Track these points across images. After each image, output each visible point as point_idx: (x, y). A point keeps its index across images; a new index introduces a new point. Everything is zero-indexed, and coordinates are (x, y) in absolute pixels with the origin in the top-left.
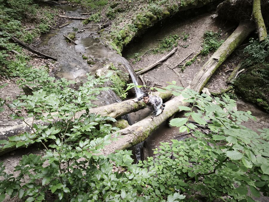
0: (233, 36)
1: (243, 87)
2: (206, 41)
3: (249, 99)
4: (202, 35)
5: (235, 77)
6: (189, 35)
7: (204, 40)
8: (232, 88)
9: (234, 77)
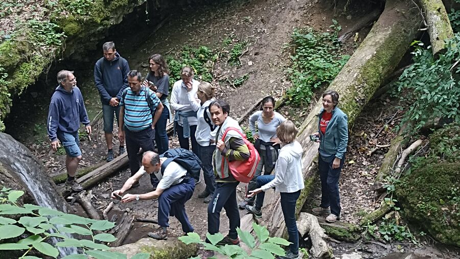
0: (370, 43)
1: (422, 200)
2: (298, 60)
3: (447, 237)
4: (286, 44)
5: (398, 170)
6: (245, 44)
7: (294, 58)
8: (392, 205)
9: (395, 168)
